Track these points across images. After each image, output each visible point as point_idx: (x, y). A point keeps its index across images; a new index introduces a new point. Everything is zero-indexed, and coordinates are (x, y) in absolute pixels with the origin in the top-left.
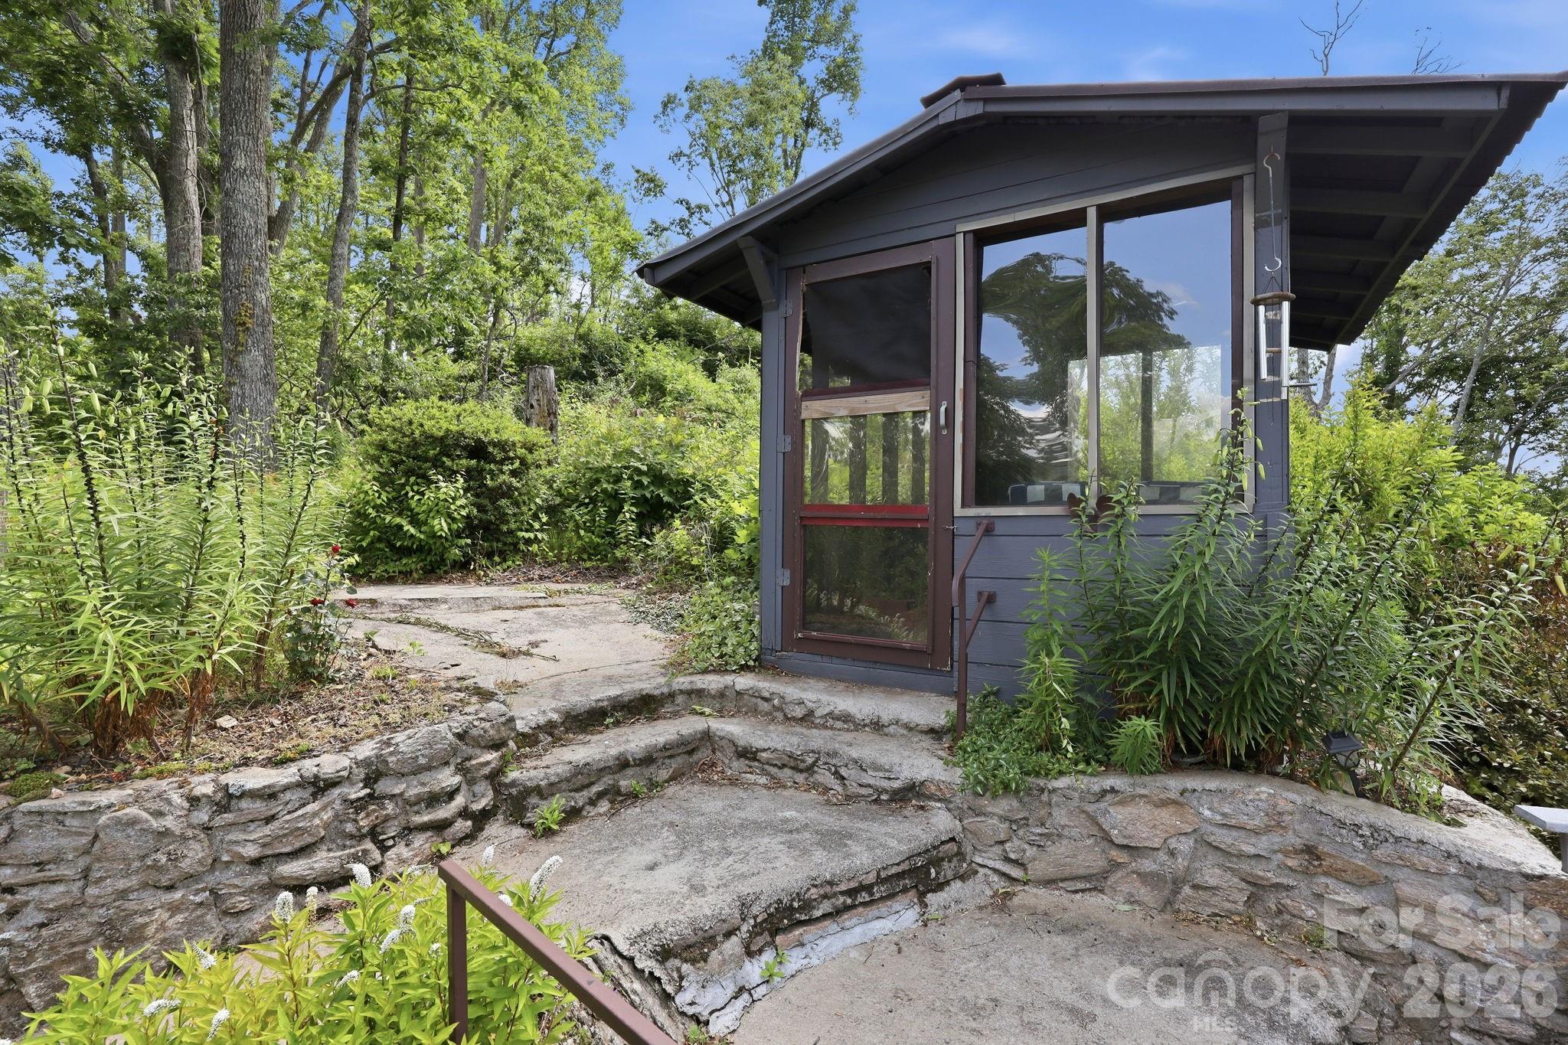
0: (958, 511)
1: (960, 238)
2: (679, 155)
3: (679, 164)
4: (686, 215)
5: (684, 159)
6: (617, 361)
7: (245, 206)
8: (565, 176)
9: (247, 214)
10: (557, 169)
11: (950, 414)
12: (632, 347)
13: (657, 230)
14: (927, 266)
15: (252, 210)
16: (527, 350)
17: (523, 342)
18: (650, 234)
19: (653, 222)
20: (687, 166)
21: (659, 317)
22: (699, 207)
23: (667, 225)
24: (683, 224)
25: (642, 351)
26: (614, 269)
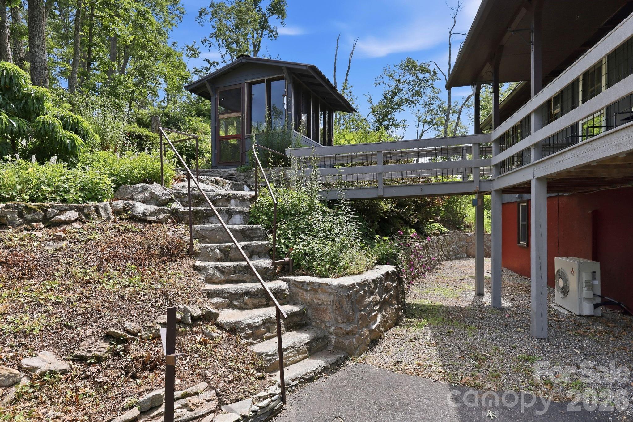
0: (246, 135)
1: (246, 84)
2: (205, 40)
3: (205, 44)
4: (208, 65)
5: (207, 42)
6: (180, 124)
7: (40, 58)
8: (155, 44)
9: (40, 61)
10: (151, 41)
11: (244, 116)
12: (187, 119)
13: (196, 71)
14: (240, 89)
15: (42, 60)
16: (142, 119)
17: (140, 116)
18: (193, 73)
19: (195, 68)
20: (209, 45)
21: (198, 108)
22: (214, 63)
23: (201, 70)
24: (207, 69)
25: (190, 120)
26: (179, 87)
